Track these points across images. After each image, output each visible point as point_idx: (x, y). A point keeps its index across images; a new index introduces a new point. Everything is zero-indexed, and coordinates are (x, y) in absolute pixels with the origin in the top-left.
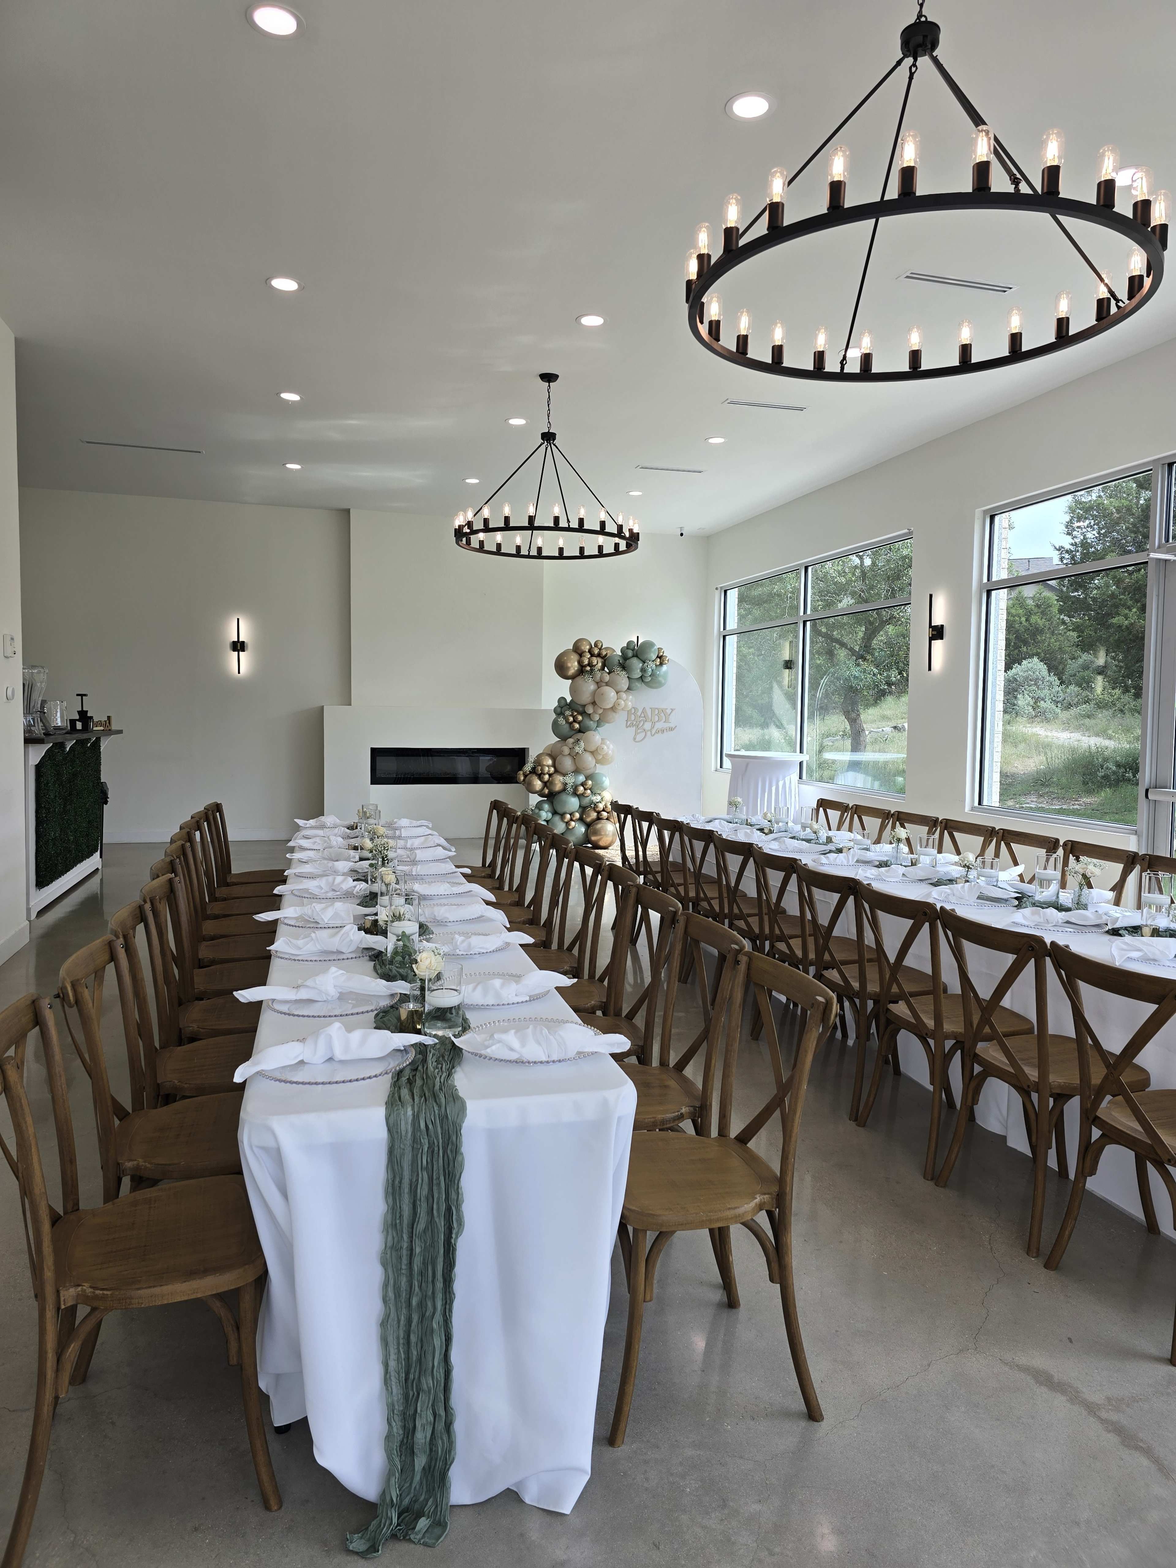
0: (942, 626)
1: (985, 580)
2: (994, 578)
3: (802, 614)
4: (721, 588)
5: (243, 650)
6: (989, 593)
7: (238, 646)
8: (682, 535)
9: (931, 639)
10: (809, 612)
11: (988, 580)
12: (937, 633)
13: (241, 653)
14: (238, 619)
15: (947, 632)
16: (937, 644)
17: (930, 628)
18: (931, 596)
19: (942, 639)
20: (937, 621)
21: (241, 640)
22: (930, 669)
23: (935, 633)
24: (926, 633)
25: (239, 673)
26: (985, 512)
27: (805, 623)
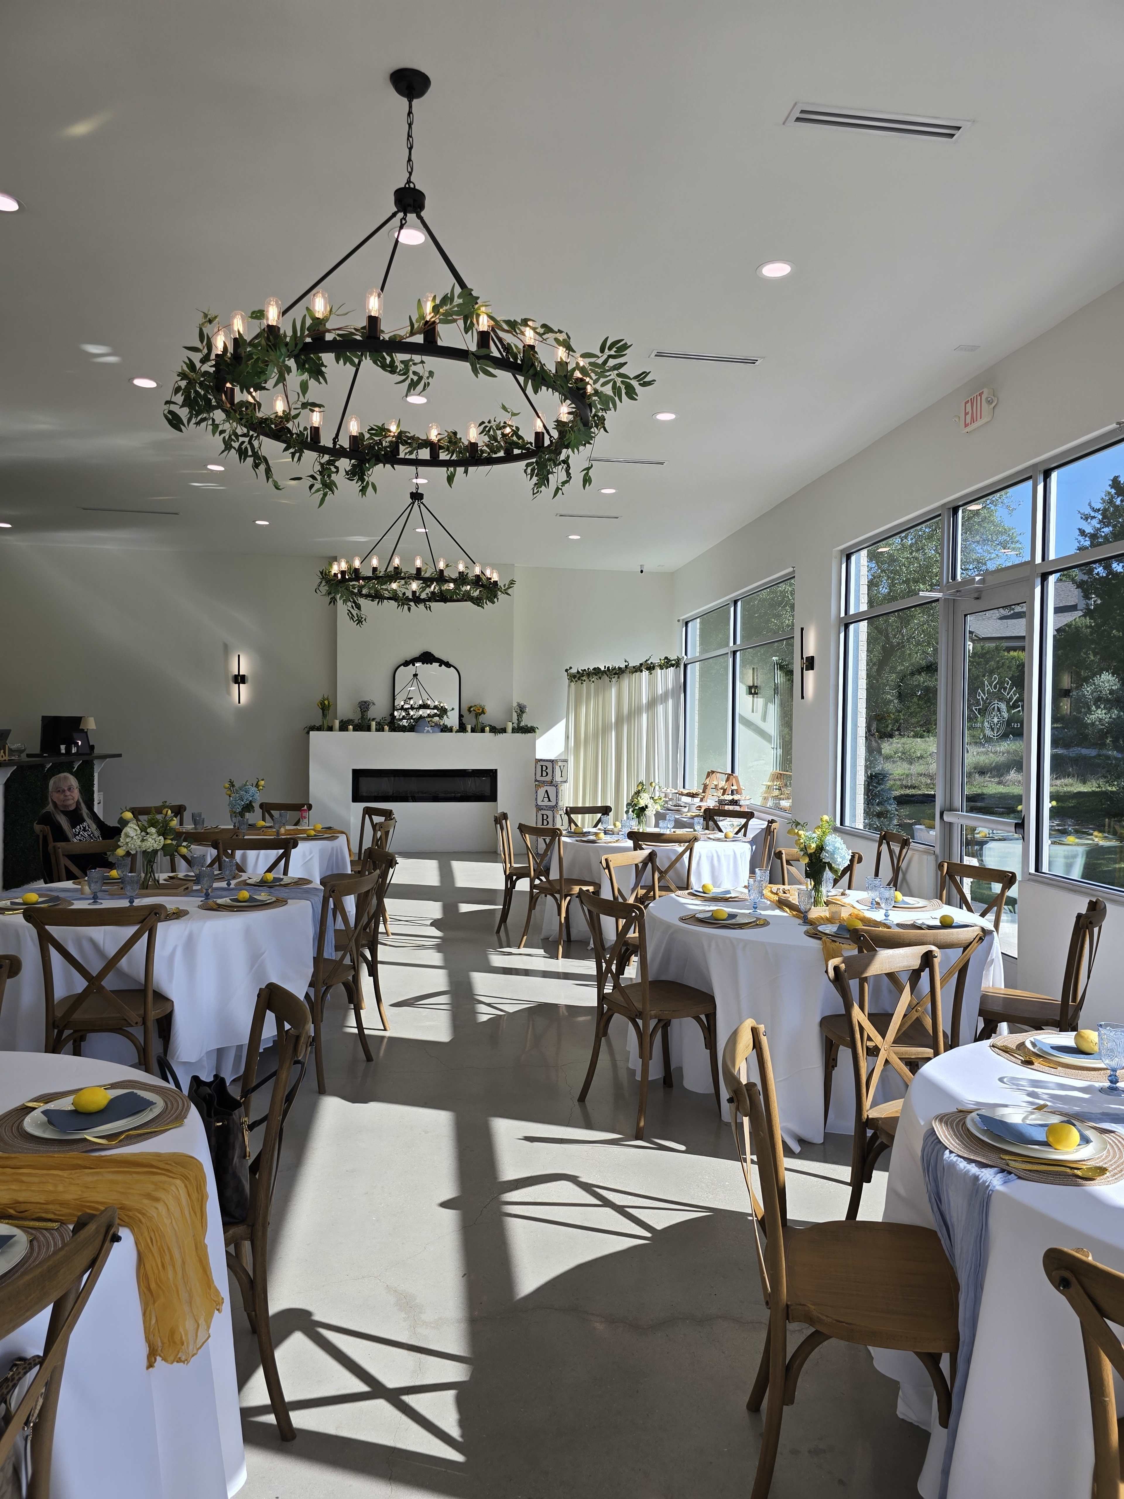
0: (813, 657)
1: (843, 614)
2: (852, 612)
3: (731, 644)
4: (683, 620)
5: (244, 683)
6: (847, 626)
7: (240, 679)
8: (642, 572)
9: (803, 670)
10: (738, 642)
11: (846, 614)
12: (810, 663)
13: (241, 685)
14: (239, 656)
15: (817, 662)
16: (810, 675)
17: (801, 659)
18: (802, 629)
19: (813, 669)
20: (809, 653)
21: (241, 673)
22: (803, 697)
23: (806, 664)
24: (799, 665)
25: (239, 703)
26: (842, 551)
27: (735, 653)
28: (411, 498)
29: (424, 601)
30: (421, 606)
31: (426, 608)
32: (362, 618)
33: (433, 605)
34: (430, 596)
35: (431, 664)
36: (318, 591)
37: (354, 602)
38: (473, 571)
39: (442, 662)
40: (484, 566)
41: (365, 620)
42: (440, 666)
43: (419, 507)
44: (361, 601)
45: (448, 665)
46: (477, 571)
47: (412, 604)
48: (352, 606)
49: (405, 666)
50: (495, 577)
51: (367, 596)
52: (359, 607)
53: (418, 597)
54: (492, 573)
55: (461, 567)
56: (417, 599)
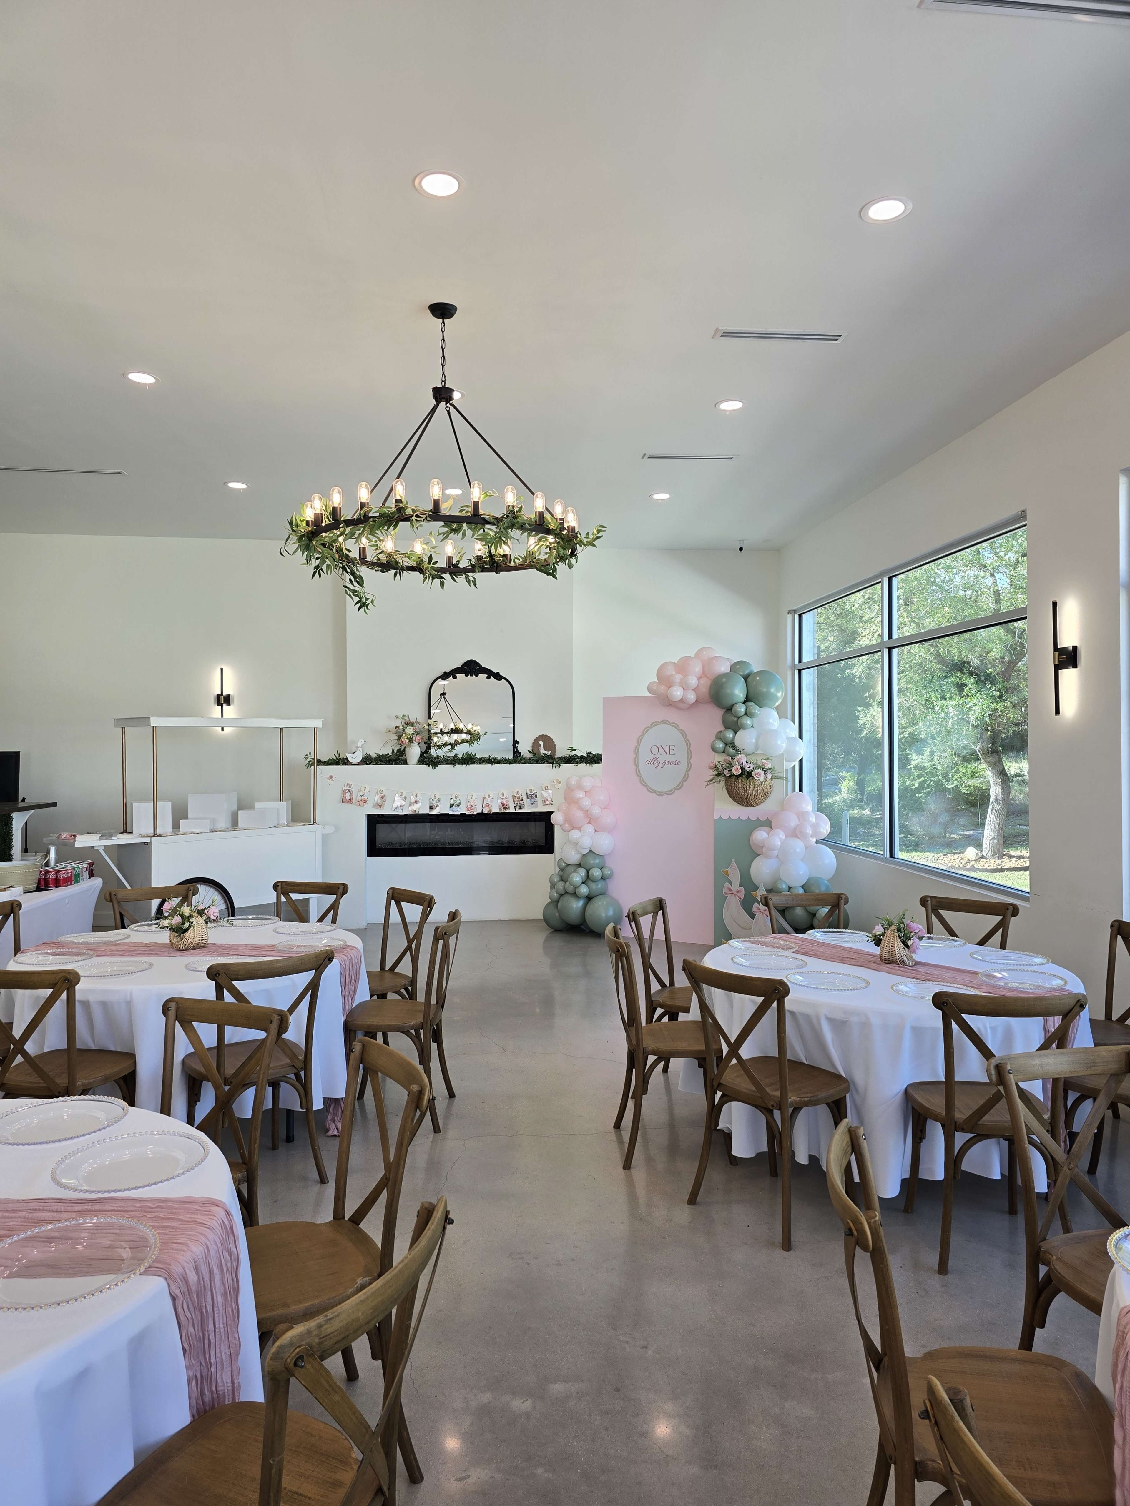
0: (1075, 648)
3: (886, 639)
4: (795, 611)
5: (228, 704)
7: (223, 700)
9: (1057, 668)
12: (1068, 658)
13: (224, 707)
14: (222, 669)
15: (1083, 657)
16: (1068, 675)
17: (1055, 651)
18: (1055, 604)
19: (1075, 666)
20: (1067, 641)
21: (225, 693)
22: (1058, 712)
23: (1064, 658)
24: (1050, 659)
28: (435, 397)
29: (465, 571)
30: (461, 579)
31: (469, 582)
32: (367, 599)
33: (479, 576)
34: (473, 562)
35: (477, 676)
36: (284, 553)
37: (353, 573)
38: (532, 504)
39: (490, 674)
40: (549, 499)
41: (372, 602)
42: (488, 678)
43: (449, 413)
44: (363, 571)
45: (498, 676)
46: (539, 504)
47: (447, 576)
48: (350, 580)
49: (443, 679)
50: (571, 521)
51: (373, 565)
52: (360, 582)
53: (456, 566)
54: (565, 512)
55: (510, 499)
56: (454, 569)
